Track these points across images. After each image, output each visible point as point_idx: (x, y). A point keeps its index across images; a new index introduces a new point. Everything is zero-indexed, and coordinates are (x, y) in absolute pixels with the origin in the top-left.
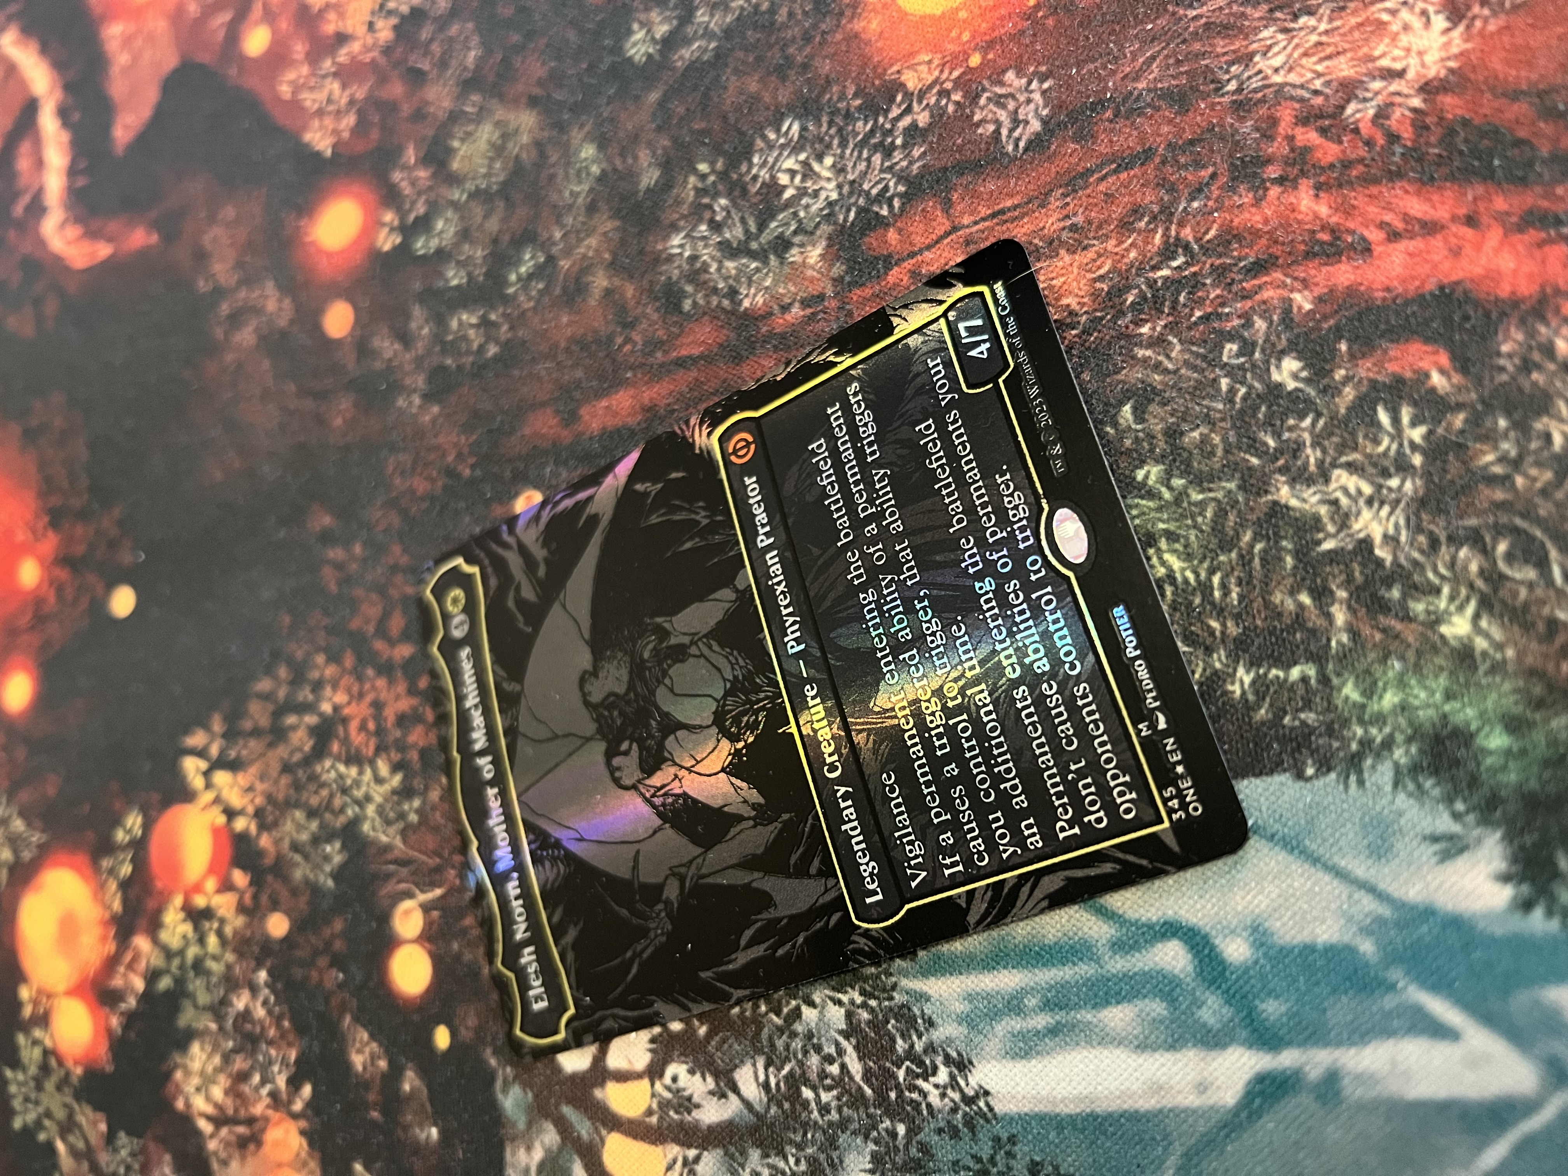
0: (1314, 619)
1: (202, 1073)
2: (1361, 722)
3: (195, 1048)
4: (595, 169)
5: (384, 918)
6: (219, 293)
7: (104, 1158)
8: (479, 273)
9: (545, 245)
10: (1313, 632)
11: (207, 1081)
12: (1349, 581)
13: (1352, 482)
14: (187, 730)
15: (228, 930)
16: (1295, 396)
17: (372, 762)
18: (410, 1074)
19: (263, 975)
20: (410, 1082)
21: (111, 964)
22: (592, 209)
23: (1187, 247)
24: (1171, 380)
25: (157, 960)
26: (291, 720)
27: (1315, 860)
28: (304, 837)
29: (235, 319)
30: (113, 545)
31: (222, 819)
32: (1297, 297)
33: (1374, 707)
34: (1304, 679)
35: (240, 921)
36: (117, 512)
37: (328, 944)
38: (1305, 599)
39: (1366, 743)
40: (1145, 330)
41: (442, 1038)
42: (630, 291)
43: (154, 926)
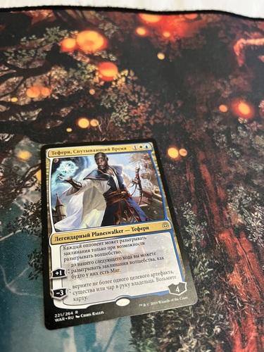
0: (165, 334)
1: (60, 74)
2: (143, 345)
3: (65, 72)
4: (257, 169)
5: (95, 117)
6: (229, 80)
7: (41, 50)
8: (234, 142)
9: (241, 158)
10: (162, 334)
11: (58, 75)
12: (174, 343)
13: (194, 343)
14: (134, 71)
15: (91, 80)
16: (212, 331)
17: (128, 115)
18: (61, 122)
19: (81, 88)
20: (59, 122)
21: (83, 53)
22: (249, 168)
23: (243, 307)
24: (215, 302)
25: (84, 64)
26: (136, 96)
27: (114, 333)
28: (111, 99)
29: (223, 84)
30: (173, 54)
31: (115, 79)
32: (233, 332)
33: (147, 347)
34: (152, 332)
35: (93, 83)
36: (180, 56)
37: (89, 104)
38: (169, 332)
39: (139, 345)
40: (225, 297)
41: (69, 130)
42: (231, 177)
43: (91, 63)
